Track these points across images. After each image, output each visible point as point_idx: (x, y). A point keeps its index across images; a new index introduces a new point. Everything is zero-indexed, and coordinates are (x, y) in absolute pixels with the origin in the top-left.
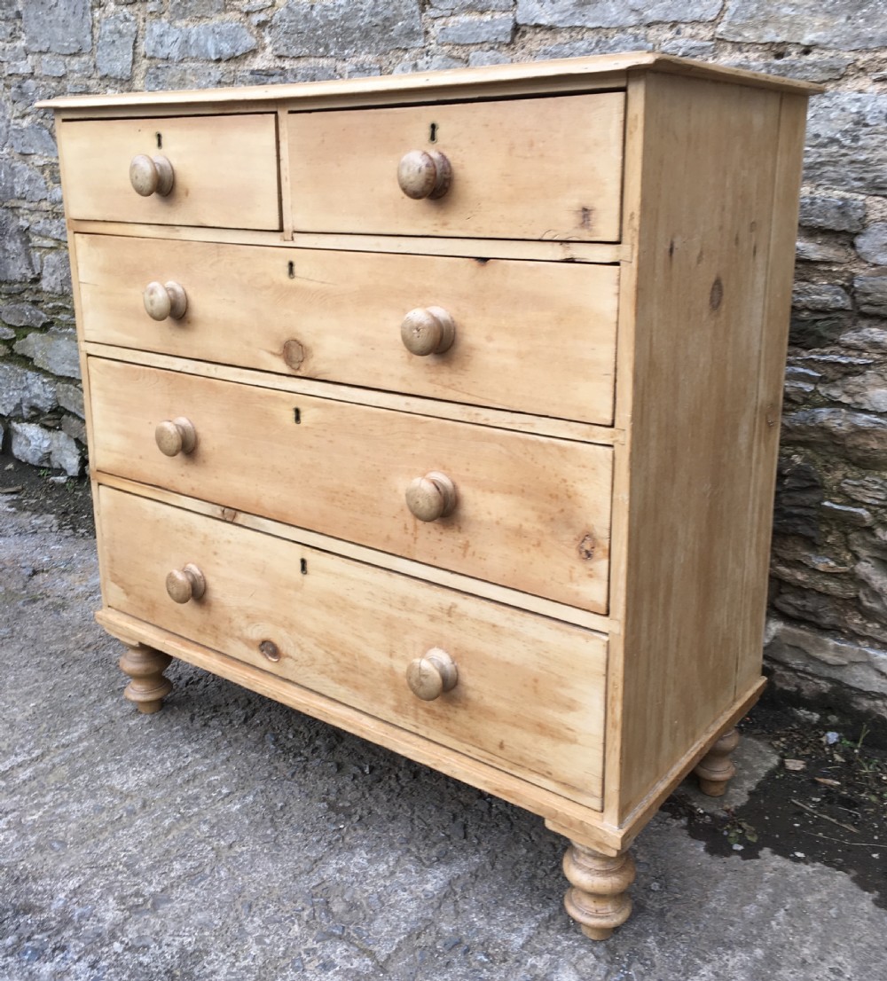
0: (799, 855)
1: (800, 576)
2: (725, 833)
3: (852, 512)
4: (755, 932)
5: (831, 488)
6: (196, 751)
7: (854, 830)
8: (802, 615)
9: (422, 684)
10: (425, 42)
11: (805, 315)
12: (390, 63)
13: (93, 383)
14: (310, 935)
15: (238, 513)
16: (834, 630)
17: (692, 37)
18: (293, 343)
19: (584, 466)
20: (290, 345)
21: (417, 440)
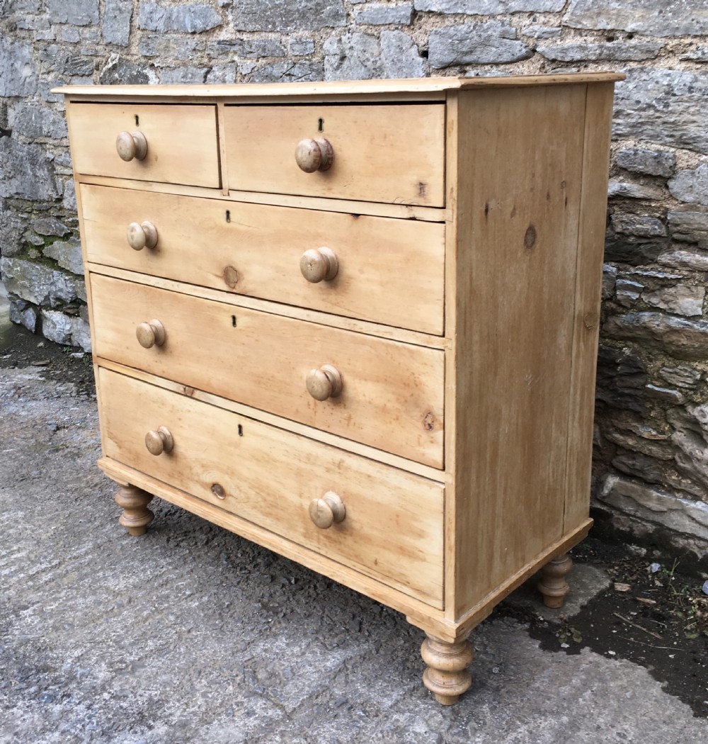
0: (611, 653)
1: (631, 442)
2: (557, 635)
3: (668, 393)
4: (565, 705)
5: (653, 375)
6: (169, 564)
7: (658, 636)
8: (633, 472)
9: (319, 517)
10: (347, 22)
11: (631, 239)
12: (322, 37)
13: (94, 292)
14: (240, 693)
15: (195, 391)
16: (656, 484)
17: (544, 23)
18: (230, 269)
19: (426, 364)
20: (228, 270)
21: (315, 341)
